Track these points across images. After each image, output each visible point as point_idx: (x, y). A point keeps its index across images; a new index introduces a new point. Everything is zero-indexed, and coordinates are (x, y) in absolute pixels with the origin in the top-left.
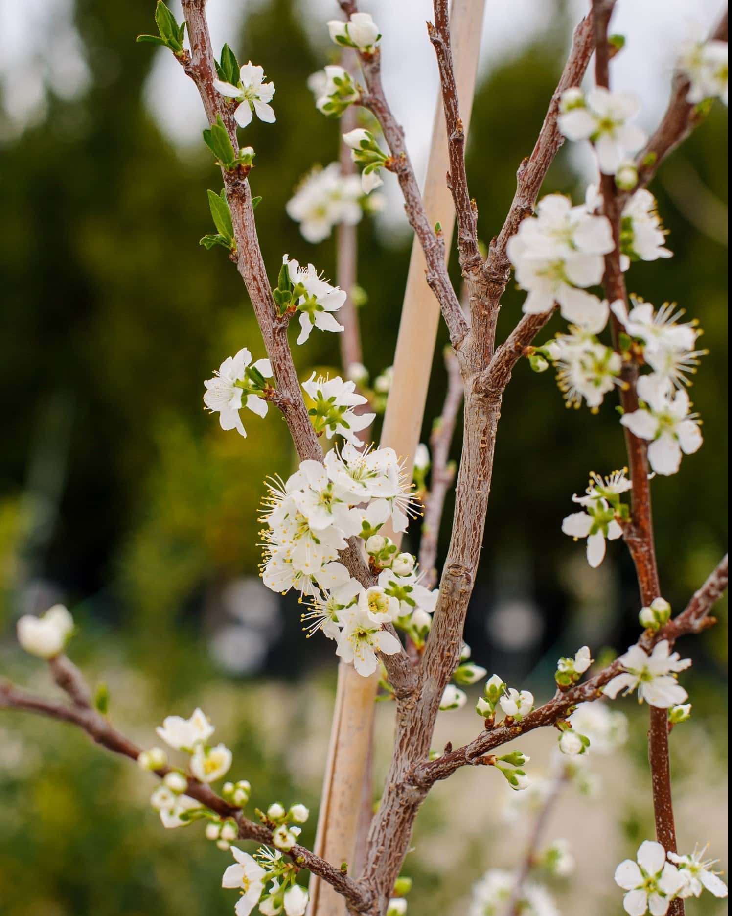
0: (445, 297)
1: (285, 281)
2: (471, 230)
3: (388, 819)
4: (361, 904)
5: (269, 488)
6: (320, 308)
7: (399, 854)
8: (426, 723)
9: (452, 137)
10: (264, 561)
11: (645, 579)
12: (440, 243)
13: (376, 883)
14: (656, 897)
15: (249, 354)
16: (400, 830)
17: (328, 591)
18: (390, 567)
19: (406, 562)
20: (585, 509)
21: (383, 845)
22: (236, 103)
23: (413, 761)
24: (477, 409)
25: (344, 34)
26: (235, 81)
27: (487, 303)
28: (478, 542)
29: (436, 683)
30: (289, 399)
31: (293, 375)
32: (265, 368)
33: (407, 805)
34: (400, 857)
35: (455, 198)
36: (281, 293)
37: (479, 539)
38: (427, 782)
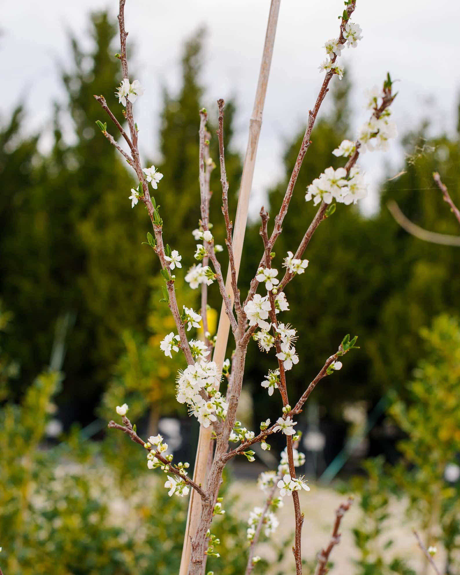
0: (231, 317)
1: (184, 314)
2: (238, 298)
3: (214, 472)
4: (206, 498)
5: (179, 373)
6: (194, 321)
7: (217, 483)
8: (225, 443)
9: (232, 272)
10: (177, 394)
11: (284, 399)
12: (230, 301)
13: (210, 492)
14: (288, 490)
15: (173, 334)
16: (217, 475)
17: (196, 403)
18: (214, 396)
19: (218, 394)
20: (268, 380)
21: (212, 480)
22: (170, 263)
23: (221, 454)
24: (239, 350)
25: (202, 237)
26: (170, 256)
27: (242, 320)
28: (240, 389)
29: (228, 431)
30: (185, 347)
31: (186, 340)
32: (178, 338)
33: (219, 467)
34: (218, 484)
35: (233, 289)
36: (183, 317)
37: (240, 388)
38: (225, 460)
